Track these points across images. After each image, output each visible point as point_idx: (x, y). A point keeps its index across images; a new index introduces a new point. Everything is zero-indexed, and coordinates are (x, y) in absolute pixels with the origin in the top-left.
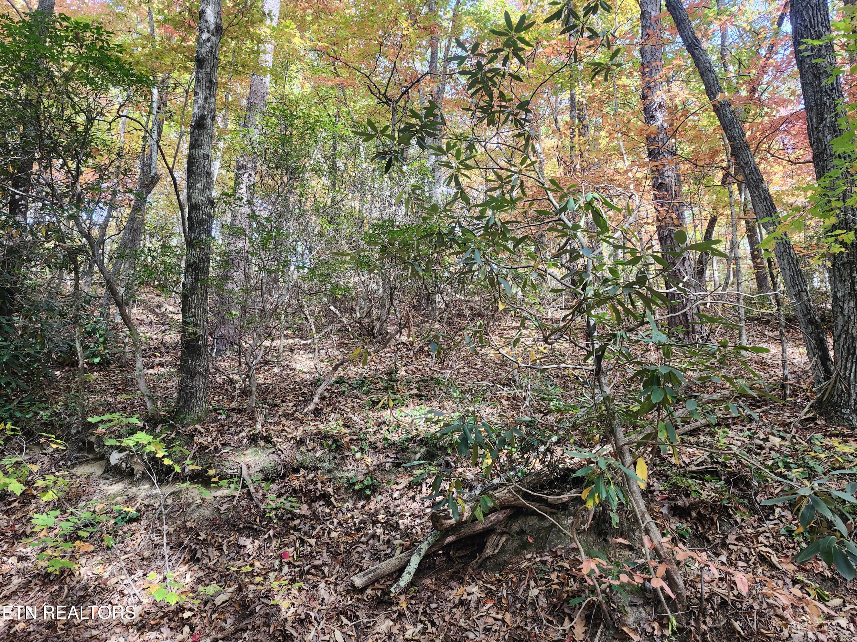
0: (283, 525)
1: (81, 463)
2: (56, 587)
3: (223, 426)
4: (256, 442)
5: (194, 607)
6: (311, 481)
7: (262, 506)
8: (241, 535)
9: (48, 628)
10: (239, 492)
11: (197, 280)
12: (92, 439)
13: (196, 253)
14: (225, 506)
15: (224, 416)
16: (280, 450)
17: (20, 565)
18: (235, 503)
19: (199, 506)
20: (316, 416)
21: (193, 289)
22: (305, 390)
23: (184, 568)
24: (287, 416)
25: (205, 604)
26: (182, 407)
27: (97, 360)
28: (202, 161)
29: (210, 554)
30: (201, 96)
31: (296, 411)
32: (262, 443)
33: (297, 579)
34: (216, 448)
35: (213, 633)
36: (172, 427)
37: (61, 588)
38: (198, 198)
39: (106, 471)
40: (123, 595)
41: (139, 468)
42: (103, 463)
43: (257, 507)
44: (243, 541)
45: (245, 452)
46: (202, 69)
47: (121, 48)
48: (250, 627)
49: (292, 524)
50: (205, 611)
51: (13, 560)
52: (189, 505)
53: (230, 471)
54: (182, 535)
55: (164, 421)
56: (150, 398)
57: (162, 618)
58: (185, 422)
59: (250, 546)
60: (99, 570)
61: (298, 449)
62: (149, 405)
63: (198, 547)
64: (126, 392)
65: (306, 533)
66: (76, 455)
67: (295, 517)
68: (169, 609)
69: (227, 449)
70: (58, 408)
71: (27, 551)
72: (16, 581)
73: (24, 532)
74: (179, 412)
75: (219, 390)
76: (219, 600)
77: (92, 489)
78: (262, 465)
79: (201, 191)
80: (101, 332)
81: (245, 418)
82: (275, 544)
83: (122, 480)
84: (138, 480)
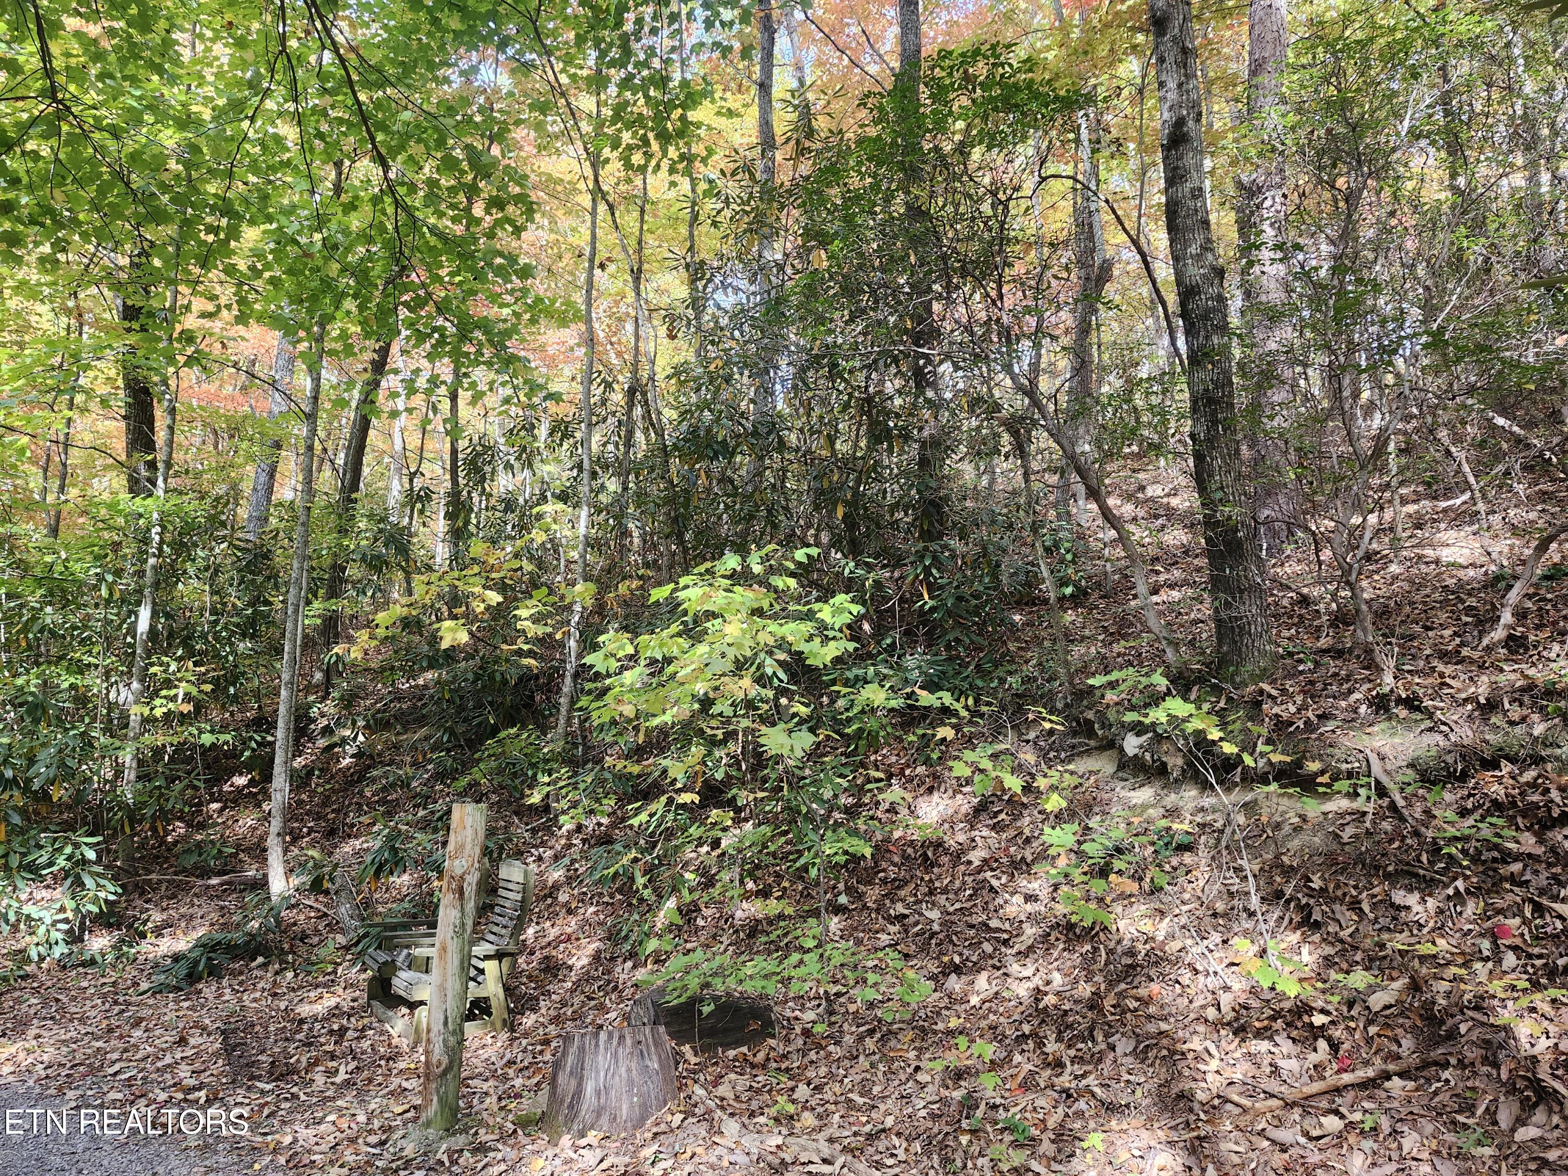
0: (1483, 873)
1: (1080, 754)
2: (1088, 947)
3: (1312, 683)
4: (1387, 710)
5: (1329, 1008)
6: (1533, 785)
7: (1430, 834)
8: (1393, 885)
9: (1091, 1008)
10: (1372, 805)
11: (1215, 422)
12: (1090, 715)
13: (1206, 374)
14: (1349, 831)
15: (1310, 665)
16: (1444, 724)
17: (1029, 907)
18: (1368, 825)
19: (1297, 829)
20: (1511, 652)
21: (1211, 440)
22: (1471, 602)
23: (1295, 937)
24: (1444, 656)
25: (1351, 1005)
26: (1227, 653)
27: (1068, 591)
28: (1191, 204)
29: (1338, 916)
30: (1172, 85)
31: (1463, 644)
32: (1403, 713)
33: (1543, 981)
34: (1308, 722)
35: (1378, 1061)
36: (1217, 690)
37: (1096, 950)
38: (1195, 272)
39: (1121, 767)
40: (1197, 972)
41: (1175, 762)
42: (1113, 753)
43: (1416, 833)
44: (1399, 897)
45: (1369, 730)
46: (1164, 35)
47: (1030, 63)
48: (1453, 1061)
49: (1504, 870)
50: (1352, 1018)
51: (1018, 899)
52: (1278, 826)
53: (1344, 766)
54: (1278, 879)
55: (1201, 680)
56: (1170, 643)
57: (1273, 1018)
58: (1238, 679)
59: (1417, 908)
60: (1147, 926)
61: (1486, 720)
62: (1170, 655)
63: (1312, 902)
64: (1125, 637)
65: (1542, 892)
66: (1070, 741)
67: (1507, 857)
68: (1283, 1005)
69: (1330, 725)
70: (1029, 669)
71: (1034, 886)
72: (1030, 931)
73: (1023, 858)
74: (1223, 662)
75: (1285, 619)
76: (1377, 1001)
77: (1106, 796)
78: (1411, 754)
79: (1199, 257)
80: (1067, 545)
81: (1353, 666)
82: (1471, 908)
83: (1148, 781)
84: (1176, 781)
